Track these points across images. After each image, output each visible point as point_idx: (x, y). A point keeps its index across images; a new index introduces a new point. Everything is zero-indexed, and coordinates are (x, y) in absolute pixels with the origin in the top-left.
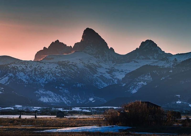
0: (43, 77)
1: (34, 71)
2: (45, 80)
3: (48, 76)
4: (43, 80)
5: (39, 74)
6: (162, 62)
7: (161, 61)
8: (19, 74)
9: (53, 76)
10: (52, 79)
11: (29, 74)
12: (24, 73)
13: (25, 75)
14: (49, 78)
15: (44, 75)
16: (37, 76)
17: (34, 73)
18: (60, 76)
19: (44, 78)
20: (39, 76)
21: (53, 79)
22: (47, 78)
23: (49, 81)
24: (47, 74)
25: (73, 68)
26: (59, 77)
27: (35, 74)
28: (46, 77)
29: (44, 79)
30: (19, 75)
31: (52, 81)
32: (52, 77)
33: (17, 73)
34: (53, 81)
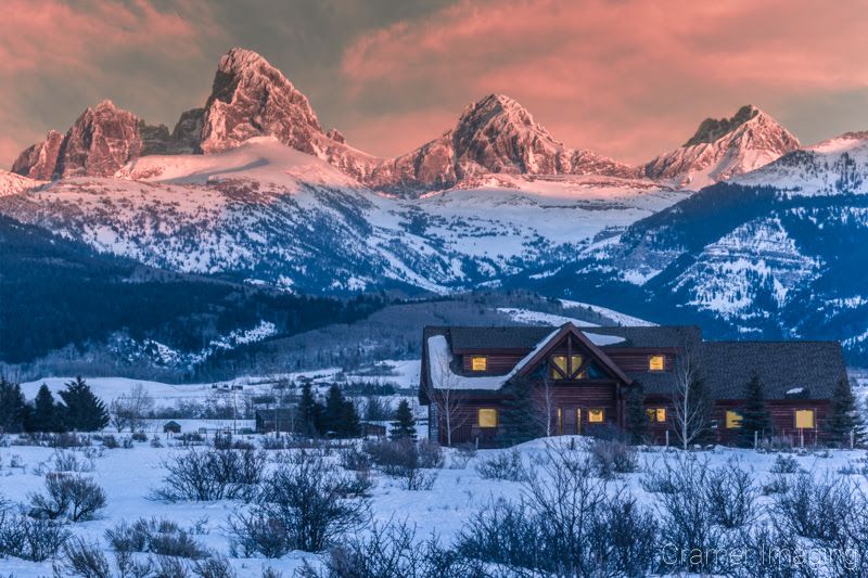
0: (195, 246)
1: (148, 220)
2: (206, 258)
3: (215, 242)
4: (198, 260)
5: (175, 234)
6: (785, 168)
7: (781, 166)
8: (96, 234)
9: (236, 243)
10: (235, 255)
11: (135, 234)
12: (115, 229)
13: (122, 238)
14: (225, 254)
15: (197, 240)
16: (167, 243)
17: (152, 231)
18: (264, 241)
19: (202, 252)
20: (176, 243)
21: (241, 257)
22: (212, 251)
23: (224, 264)
24: (211, 232)
25: (285, 210)
26: (262, 245)
27: (160, 236)
28: (210, 246)
29: (200, 257)
30: (95, 239)
31: (239, 265)
32: (233, 245)
33: (86, 228)
34: (243, 265)
